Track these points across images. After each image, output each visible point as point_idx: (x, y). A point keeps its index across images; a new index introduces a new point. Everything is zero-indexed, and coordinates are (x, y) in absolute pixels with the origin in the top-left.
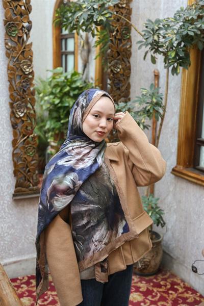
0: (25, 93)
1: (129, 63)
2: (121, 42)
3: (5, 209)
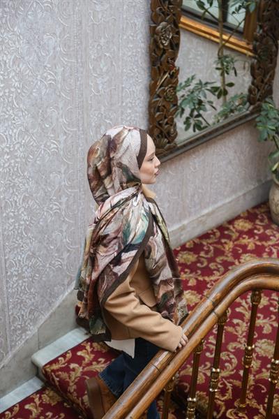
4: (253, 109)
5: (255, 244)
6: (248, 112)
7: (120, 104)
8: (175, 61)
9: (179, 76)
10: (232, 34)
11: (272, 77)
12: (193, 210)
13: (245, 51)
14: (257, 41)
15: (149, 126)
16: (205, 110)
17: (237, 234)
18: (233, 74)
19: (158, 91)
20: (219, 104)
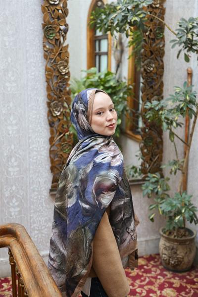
0: (61, 93)
1: (162, 61)
2: (155, 42)
3: (42, 203)
4: (145, 177)
6: (141, 178)
7: (27, 147)
11: (160, 159)
19: (56, 144)
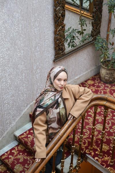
4: (94, 39)
5: (95, 89)
6: (91, 40)
7: (43, 38)
8: (63, 21)
9: (65, 27)
10: (85, 11)
11: (100, 27)
12: (72, 77)
13: (90, 17)
14: (94, 13)
15: (54, 46)
16: (75, 40)
17: (89, 86)
18: (86, 26)
19: (58, 33)
20: (80, 37)
